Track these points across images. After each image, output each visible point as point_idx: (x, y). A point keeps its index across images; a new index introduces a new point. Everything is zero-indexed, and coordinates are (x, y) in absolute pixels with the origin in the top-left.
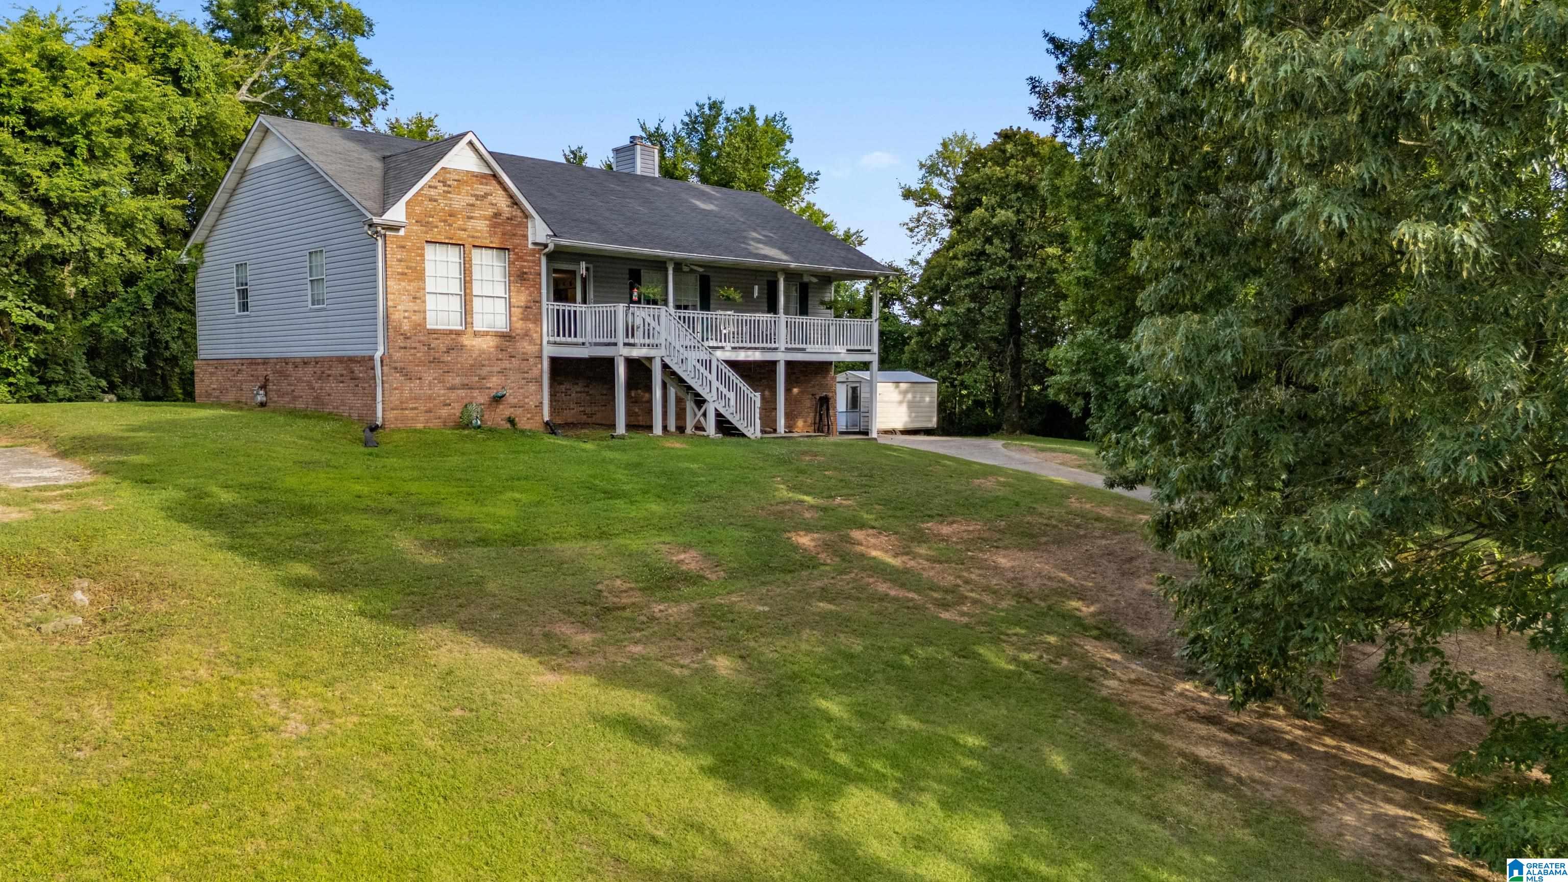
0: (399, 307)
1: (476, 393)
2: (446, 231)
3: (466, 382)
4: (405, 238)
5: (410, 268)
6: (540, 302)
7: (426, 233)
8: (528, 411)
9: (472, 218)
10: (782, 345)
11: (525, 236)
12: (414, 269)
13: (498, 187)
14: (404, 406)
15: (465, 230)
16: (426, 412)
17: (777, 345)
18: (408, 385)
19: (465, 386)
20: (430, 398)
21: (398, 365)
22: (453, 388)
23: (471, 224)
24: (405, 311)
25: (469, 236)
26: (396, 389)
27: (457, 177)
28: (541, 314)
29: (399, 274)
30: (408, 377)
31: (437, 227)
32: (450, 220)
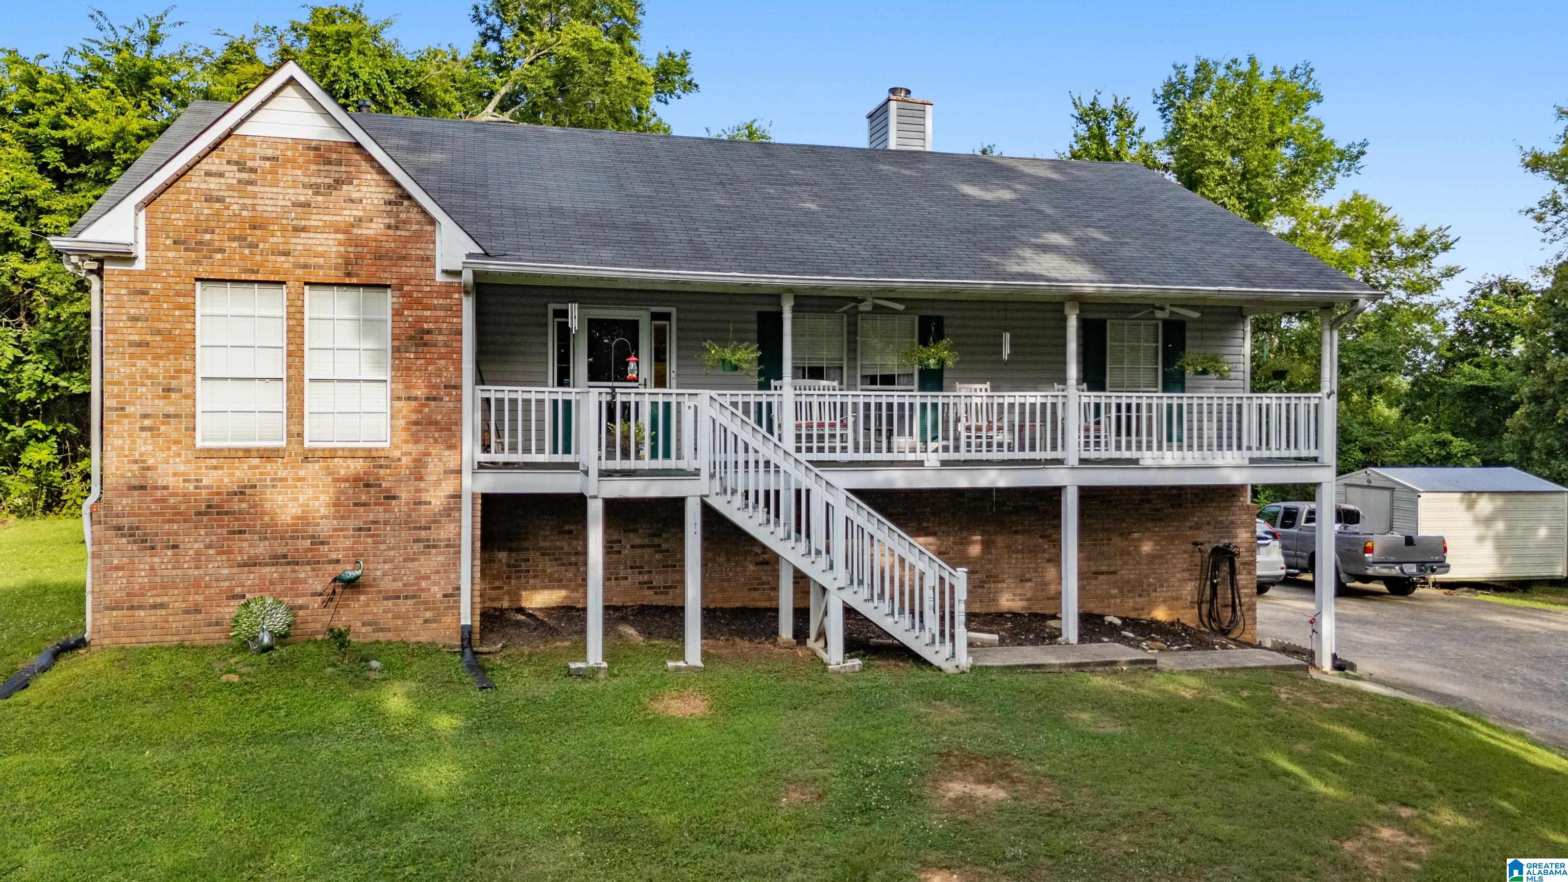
0: (130, 409)
1: (303, 572)
2: (243, 258)
3: (282, 550)
4: (147, 273)
5: (159, 332)
6: (458, 387)
7: (198, 262)
8: (428, 605)
9: (304, 229)
10: (1072, 454)
11: (429, 260)
12: (167, 335)
13: (365, 166)
14: (136, 601)
15: (287, 254)
16: (187, 612)
17: (1058, 454)
18: (146, 561)
19: (277, 559)
20: (196, 584)
21: (125, 521)
22: (252, 563)
23: (299, 242)
24: (145, 416)
25: (297, 266)
26: (118, 568)
27: (270, 153)
28: (460, 411)
29: (132, 344)
30: (147, 543)
31: (222, 251)
32: (254, 236)
